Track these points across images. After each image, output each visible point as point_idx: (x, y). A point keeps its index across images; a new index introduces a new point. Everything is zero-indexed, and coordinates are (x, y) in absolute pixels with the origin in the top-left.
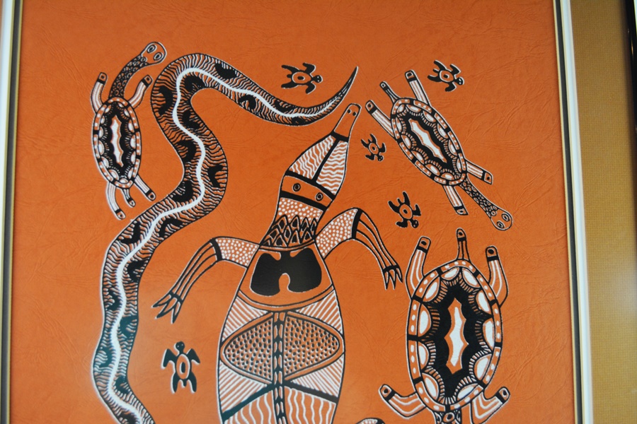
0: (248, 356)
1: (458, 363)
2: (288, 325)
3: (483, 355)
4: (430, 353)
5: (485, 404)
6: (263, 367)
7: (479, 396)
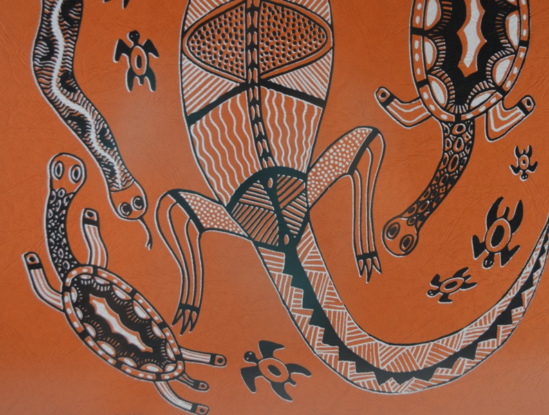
0: (216, 49)
1: (472, 64)
2: (264, 12)
3: (504, 56)
4: (438, 51)
5: (504, 115)
6: (235, 62)
7: (497, 106)
